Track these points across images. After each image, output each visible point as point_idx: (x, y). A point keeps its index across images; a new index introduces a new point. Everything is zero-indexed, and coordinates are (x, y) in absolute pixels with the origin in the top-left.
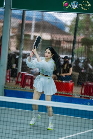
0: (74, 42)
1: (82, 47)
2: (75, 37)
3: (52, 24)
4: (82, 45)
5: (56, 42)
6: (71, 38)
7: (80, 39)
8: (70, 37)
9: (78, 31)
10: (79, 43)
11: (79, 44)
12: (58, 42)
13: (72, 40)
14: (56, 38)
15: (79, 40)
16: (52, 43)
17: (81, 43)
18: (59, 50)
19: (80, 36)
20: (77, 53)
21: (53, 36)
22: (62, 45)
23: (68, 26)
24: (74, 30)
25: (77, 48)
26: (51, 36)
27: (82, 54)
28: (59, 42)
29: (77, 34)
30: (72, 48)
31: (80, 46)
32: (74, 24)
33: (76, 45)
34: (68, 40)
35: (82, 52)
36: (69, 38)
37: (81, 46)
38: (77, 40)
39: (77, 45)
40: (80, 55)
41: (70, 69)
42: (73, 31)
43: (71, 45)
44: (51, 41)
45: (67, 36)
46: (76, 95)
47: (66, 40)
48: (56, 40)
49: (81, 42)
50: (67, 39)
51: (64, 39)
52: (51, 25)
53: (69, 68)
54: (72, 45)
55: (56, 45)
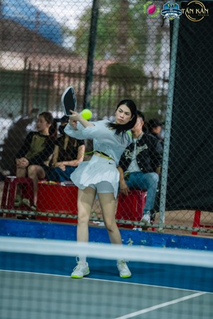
0: (88, 77)
1: (110, 90)
2: (90, 63)
3: (26, 25)
4: (110, 84)
5: (39, 75)
6: (81, 64)
7: (105, 66)
8: (76, 61)
9: (96, 47)
10: (103, 79)
11: (100, 82)
12: (44, 75)
13: (83, 70)
14: (39, 66)
15: (100, 70)
16: (28, 81)
17: (107, 80)
18: (47, 99)
19: (103, 59)
20: (96, 106)
21: (30, 59)
22: (56, 84)
23: (71, 33)
24: (87, 42)
25: (97, 91)
26: (25, 61)
27: (109, 109)
28: (47, 77)
29: (96, 53)
30: (82, 92)
31: (105, 85)
32: (87, 25)
33: (94, 85)
34: (72, 71)
35: (109, 102)
36: (73, 65)
37: (107, 87)
38: (95, 70)
39: (97, 83)
40: (106, 110)
41: (79, 148)
42: (85, 46)
43: (79, 85)
44: (26, 74)
45: (69, 61)
46: (96, 219)
47: (67, 71)
48: (39, 71)
49: (105, 77)
50: (70, 66)
51: (60, 67)
52: (23, 30)
53: (75, 145)
54: (83, 84)
55: (39, 84)
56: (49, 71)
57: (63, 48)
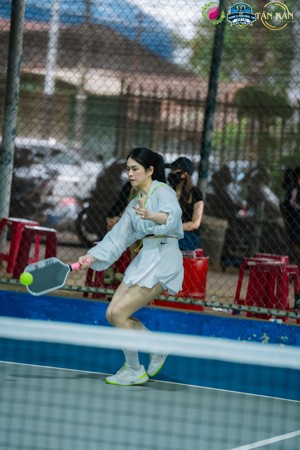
0: (210, 105)
1: (239, 125)
2: (213, 86)
4: (240, 117)
5: (141, 102)
6: (199, 88)
7: (234, 91)
8: (194, 83)
9: (223, 64)
10: (230, 109)
11: (226, 112)
12: (147, 103)
13: (203, 96)
14: (141, 89)
15: (227, 96)
16: (126, 109)
17: (236, 110)
18: (152, 135)
19: (231, 81)
20: (219, 147)
21: (128, 81)
22: (164, 115)
23: (187, 44)
24: (210, 57)
25: (221, 125)
26: (123, 82)
27: (237, 151)
28: (152, 105)
29: (221, 74)
30: (200, 128)
31: (232, 118)
32: (208, 34)
33: (218, 117)
34: (187, 97)
35: (238, 142)
36: (189, 88)
37: (236, 121)
38: (220, 97)
39: (222, 114)
40: (233, 153)
41: (196, 205)
42: (206, 62)
43: (197, 116)
44: (123, 101)
45: (184, 83)
46: (217, 304)
47: (180, 97)
48: (141, 96)
49: (233, 105)
50: (184, 91)
51: (170, 92)
52: (121, 38)
53: (190, 201)
54: (201, 115)
55: (140, 114)
56: (155, 98)
57: (177, 65)
